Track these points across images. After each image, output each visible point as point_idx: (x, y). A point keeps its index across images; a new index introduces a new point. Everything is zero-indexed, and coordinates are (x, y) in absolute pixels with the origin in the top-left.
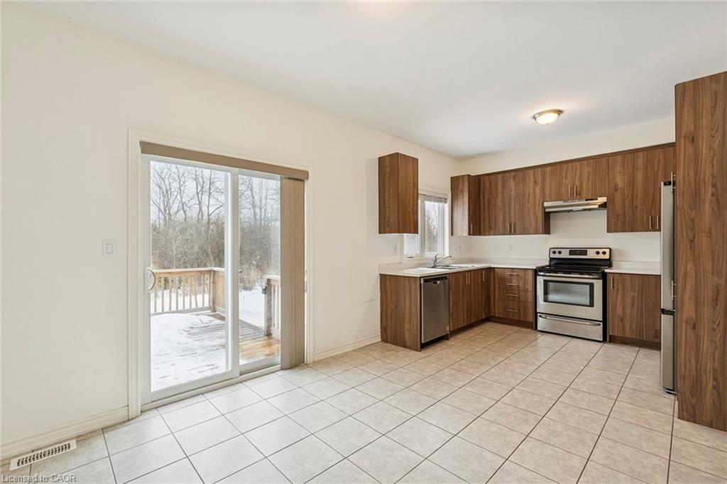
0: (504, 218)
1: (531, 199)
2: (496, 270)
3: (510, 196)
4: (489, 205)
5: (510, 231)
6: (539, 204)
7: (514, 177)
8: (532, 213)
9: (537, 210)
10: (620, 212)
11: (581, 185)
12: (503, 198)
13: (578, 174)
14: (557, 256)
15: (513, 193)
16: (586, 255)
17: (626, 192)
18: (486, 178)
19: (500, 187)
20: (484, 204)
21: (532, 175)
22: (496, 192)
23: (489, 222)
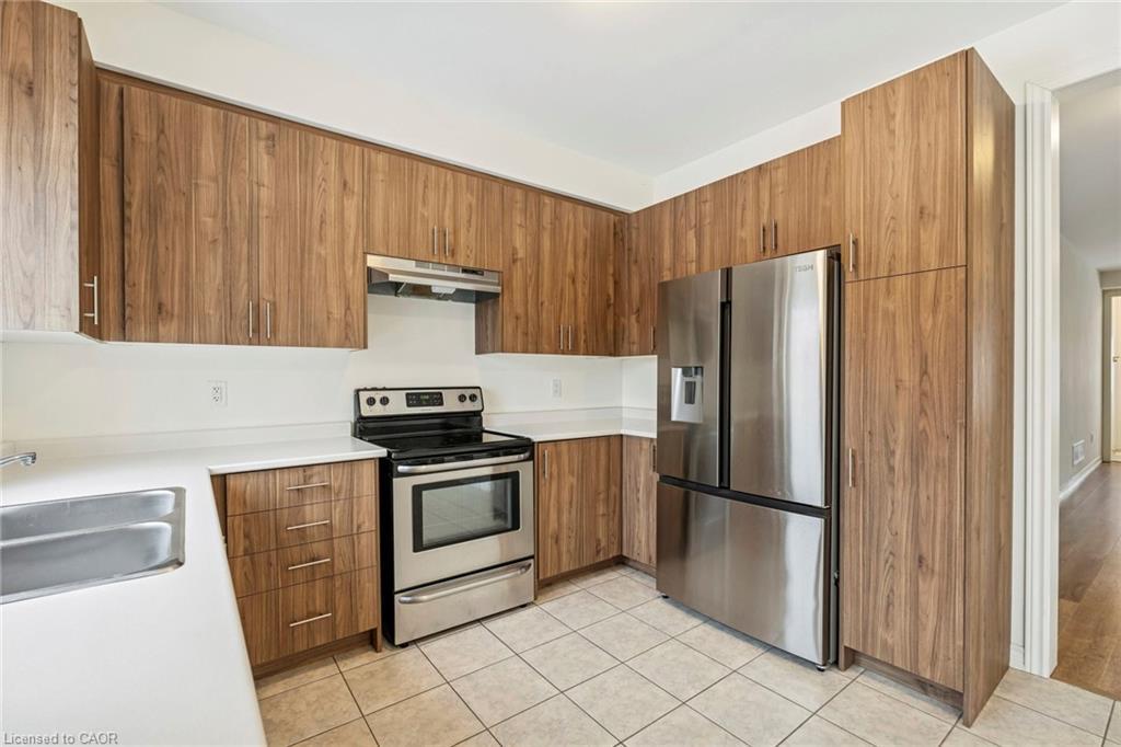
0: (229, 277)
1: (331, 233)
2: (231, 482)
3: (254, 205)
4: (154, 211)
5: (257, 330)
6: (355, 254)
7: (271, 137)
8: (332, 278)
9: (350, 273)
10: (520, 310)
11: (455, 232)
12: (224, 201)
13: (449, 201)
14: (378, 410)
15: (265, 195)
16: (441, 404)
17: (529, 271)
18: (136, 92)
19: (209, 156)
20: (123, 204)
21: (333, 159)
22: (193, 170)
23: (155, 285)
